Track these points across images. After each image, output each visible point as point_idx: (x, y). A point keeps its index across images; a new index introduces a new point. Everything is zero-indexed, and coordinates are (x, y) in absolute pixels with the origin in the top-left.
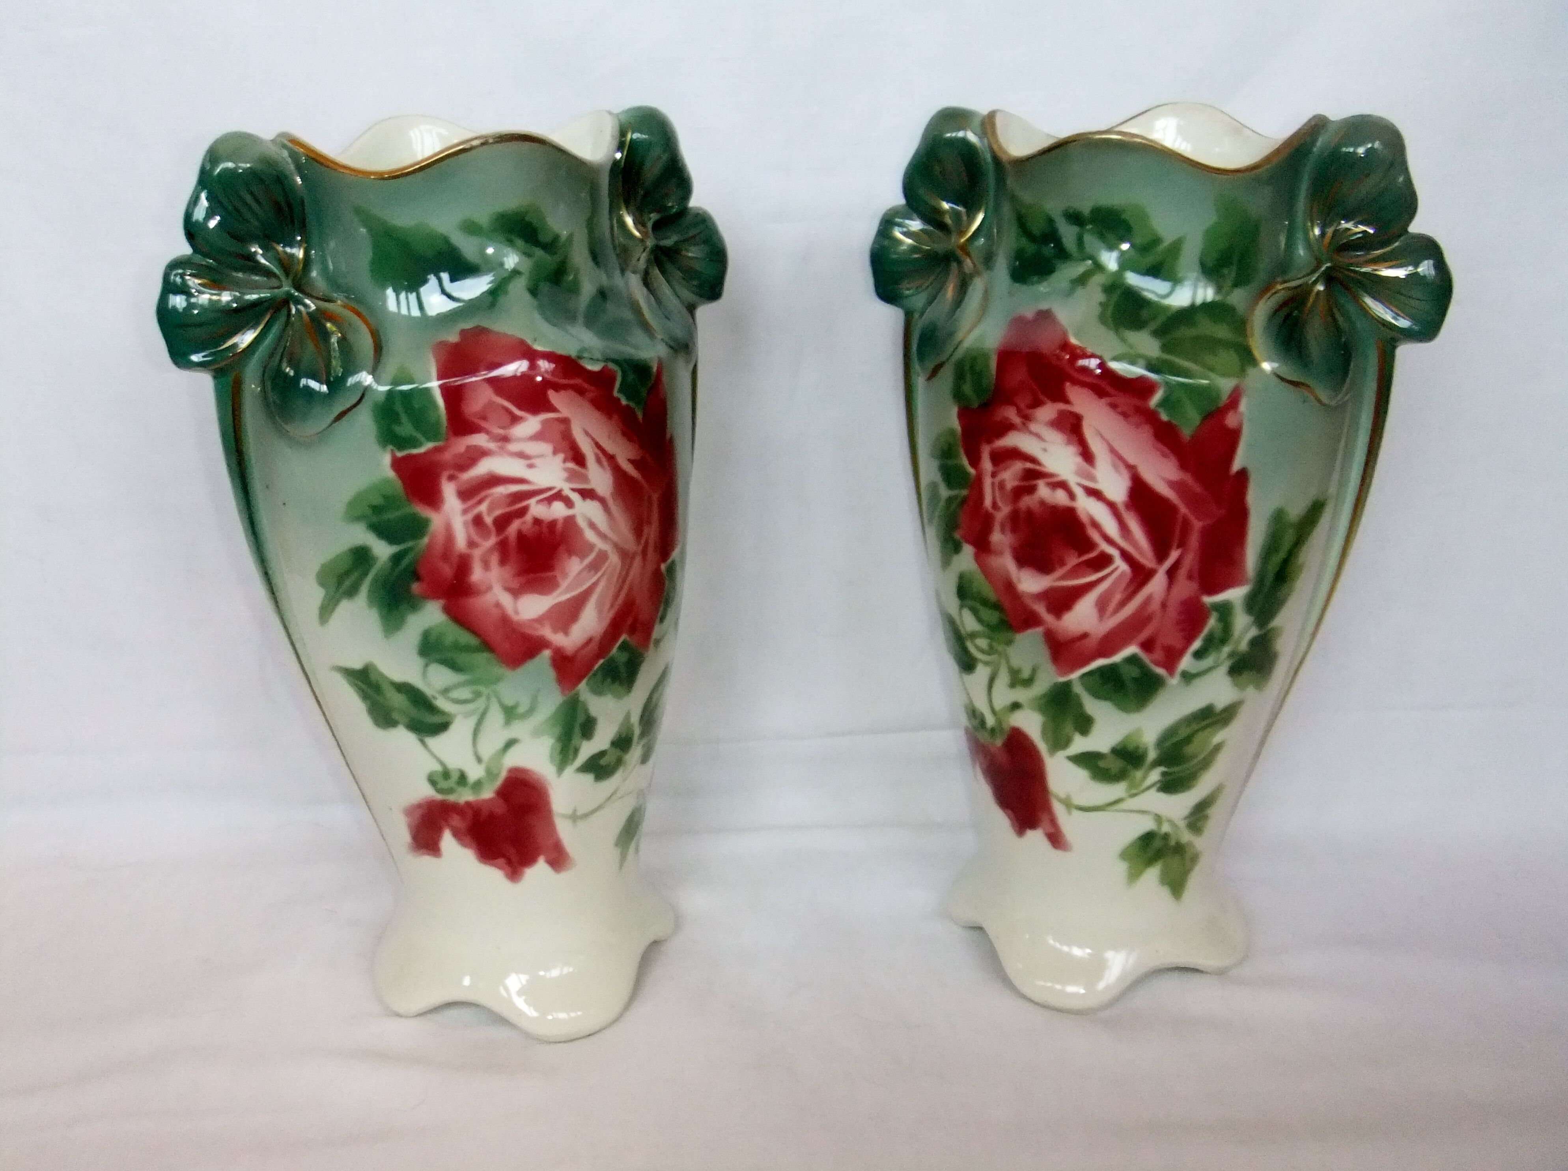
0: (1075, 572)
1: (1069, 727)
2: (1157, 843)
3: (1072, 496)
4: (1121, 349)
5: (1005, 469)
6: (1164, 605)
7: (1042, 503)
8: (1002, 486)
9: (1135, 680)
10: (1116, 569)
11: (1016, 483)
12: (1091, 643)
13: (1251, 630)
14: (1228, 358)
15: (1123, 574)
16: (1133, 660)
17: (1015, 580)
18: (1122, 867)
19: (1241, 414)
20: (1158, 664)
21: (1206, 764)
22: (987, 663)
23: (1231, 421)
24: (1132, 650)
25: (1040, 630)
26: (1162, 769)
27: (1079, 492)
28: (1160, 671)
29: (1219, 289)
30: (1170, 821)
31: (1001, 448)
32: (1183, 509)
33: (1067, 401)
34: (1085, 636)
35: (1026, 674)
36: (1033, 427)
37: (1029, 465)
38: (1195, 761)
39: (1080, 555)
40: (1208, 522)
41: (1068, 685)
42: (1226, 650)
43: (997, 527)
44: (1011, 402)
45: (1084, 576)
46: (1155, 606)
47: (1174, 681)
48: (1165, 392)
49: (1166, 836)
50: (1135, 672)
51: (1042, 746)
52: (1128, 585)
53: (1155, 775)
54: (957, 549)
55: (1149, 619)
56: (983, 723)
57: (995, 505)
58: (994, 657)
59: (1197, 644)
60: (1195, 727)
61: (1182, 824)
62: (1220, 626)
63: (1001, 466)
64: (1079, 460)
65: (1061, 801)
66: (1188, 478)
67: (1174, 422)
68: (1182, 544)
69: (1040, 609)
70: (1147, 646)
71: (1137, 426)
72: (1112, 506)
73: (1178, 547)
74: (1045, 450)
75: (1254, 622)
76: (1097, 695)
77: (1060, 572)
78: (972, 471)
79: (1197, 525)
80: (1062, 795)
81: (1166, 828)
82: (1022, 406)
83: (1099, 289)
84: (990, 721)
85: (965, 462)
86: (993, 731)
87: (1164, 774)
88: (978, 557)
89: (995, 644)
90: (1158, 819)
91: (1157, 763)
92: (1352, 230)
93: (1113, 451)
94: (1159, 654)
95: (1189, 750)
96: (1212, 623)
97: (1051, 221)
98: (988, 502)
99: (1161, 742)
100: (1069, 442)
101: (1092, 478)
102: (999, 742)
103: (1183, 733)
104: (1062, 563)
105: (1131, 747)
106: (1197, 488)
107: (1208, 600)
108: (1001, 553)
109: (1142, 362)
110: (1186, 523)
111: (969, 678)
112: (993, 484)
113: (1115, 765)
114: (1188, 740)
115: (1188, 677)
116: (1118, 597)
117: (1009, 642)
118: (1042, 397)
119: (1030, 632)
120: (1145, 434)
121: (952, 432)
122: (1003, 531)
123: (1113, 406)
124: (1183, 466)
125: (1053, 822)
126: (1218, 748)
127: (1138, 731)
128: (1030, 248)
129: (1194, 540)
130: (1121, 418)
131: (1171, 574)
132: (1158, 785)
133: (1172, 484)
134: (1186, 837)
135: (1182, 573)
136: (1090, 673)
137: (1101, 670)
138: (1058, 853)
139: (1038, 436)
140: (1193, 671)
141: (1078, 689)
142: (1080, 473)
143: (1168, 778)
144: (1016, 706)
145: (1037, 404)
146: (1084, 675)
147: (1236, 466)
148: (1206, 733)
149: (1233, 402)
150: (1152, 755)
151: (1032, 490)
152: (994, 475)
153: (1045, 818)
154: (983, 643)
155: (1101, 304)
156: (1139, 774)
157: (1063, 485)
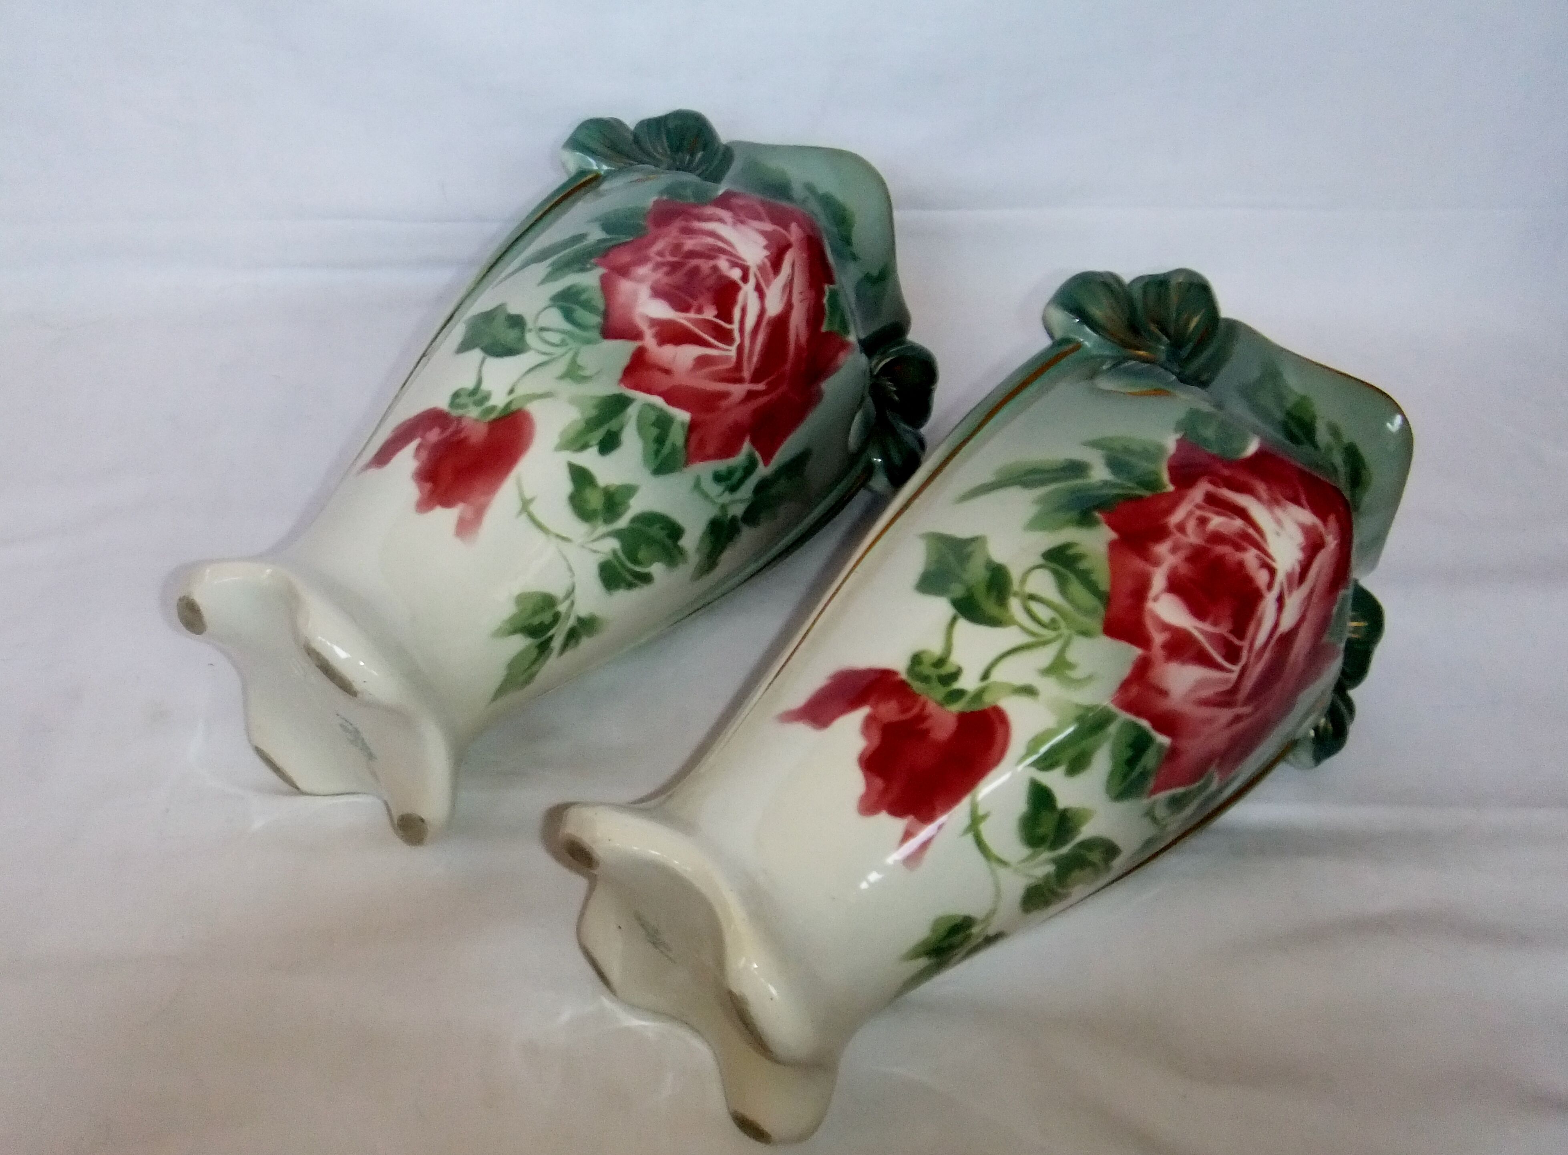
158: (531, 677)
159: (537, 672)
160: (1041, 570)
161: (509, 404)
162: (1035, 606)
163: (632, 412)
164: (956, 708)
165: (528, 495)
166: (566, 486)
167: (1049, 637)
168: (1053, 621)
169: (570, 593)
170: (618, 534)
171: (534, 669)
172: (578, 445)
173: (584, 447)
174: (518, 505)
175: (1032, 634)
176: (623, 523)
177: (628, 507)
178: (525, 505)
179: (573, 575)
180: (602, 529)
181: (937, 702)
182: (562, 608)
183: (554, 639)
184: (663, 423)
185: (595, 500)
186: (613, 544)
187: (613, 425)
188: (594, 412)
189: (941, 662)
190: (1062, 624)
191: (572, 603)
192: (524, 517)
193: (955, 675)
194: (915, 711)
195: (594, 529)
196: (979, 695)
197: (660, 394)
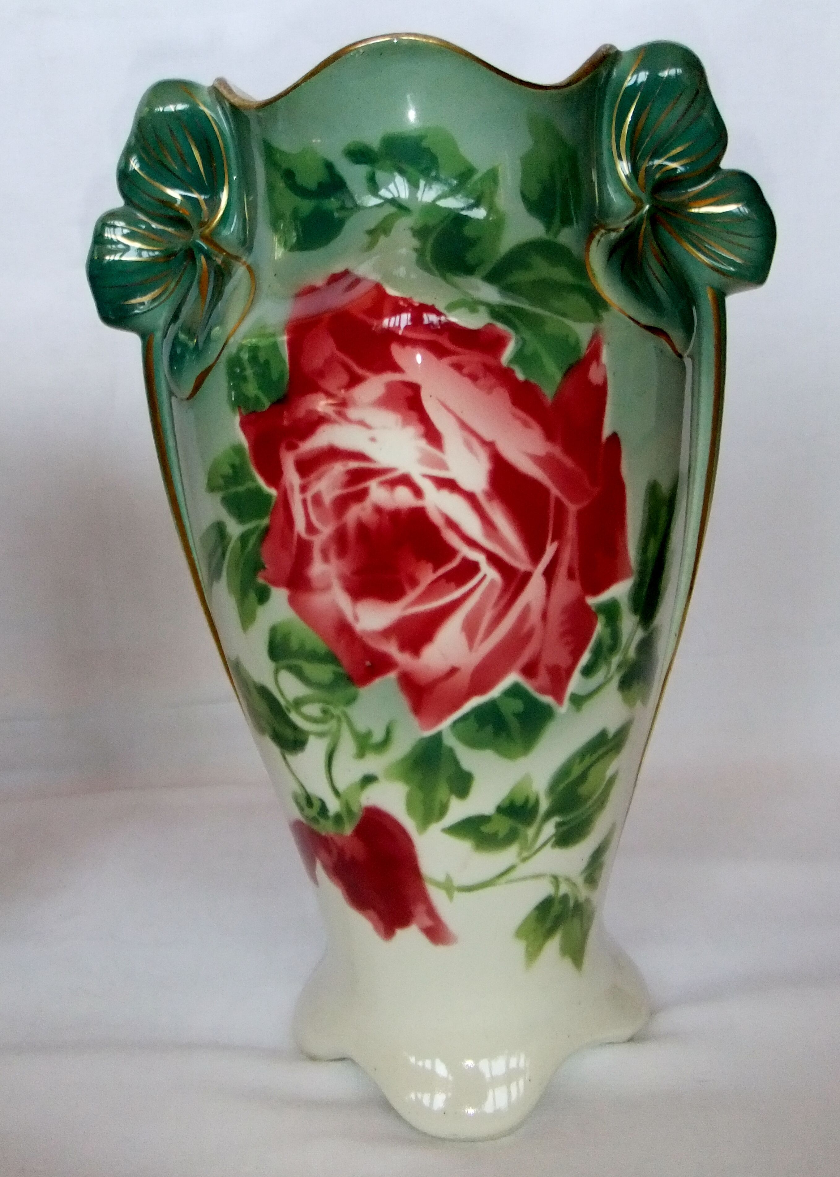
0: (432, 590)
1: (442, 791)
2: (556, 909)
3: (418, 492)
4: (454, 296)
5: (319, 478)
6: (544, 616)
7: (378, 510)
8: (317, 500)
9: (517, 715)
10: (485, 576)
11: (338, 492)
12: (463, 679)
13: (638, 631)
14: (578, 301)
15: (493, 582)
16: (515, 691)
17: (350, 617)
18: (519, 947)
19: (604, 366)
20: (542, 690)
21: (602, 802)
22: (321, 735)
23: (594, 375)
24: (513, 678)
25: (392, 676)
26: (556, 819)
27: (427, 486)
28: (547, 699)
29: (548, 228)
30: (568, 880)
31: (311, 451)
32: (555, 491)
33: (396, 368)
34: (453, 671)
35: (378, 736)
36: (353, 413)
37: (354, 465)
38: (590, 802)
39: (436, 569)
40: (585, 503)
41: (438, 738)
42: (615, 660)
43: (317, 555)
44: (315, 389)
45: (441, 595)
46: (535, 617)
47: (563, 709)
48: (517, 343)
49: (565, 897)
50: (517, 706)
51: (409, 824)
52: (500, 597)
53: (549, 829)
54: (263, 596)
55: (529, 635)
56: (323, 809)
57: (311, 528)
58: (332, 724)
59: (585, 658)
60: (588, 761)
61: (579, 881)
62: (608, 631)
63: (312, 476)
64: (423, 443)
65: (438, 884)
66: (556, 451)
67: (533, 381)
68: (558, 536)
69: (391, 649)
70: (529, 671)
71: (490, 390)
72: (471, 497)
73: (553, 541)
74: (373, 440)
75: (640, 622)
76: (474, 743)
77: (412, 595)
78: (273, 492)
79: (573, 508)
80: (441, 877)
81: (564, 889)
82: (332, 389)
83: (409, 234)
84: (334, 806)
85: (261, 482)
86: (338, 818)
87: (559, 825)
88: (293, 602)
89: (331, 708)
90: (556, 880)
91: (549, 815)
92: (665, 166)
93: (464, 426)
94: (543, 678)
95: (583, 790)
96: (600, 628)
97: (329, 166)
98: (300, 526)
99: (552, 788)
100: (406, 422)
101: (443, 465)
102: (348, 830)
103: (577, 771)
104: (414, 583)
105: (519, 802)
106: (568, 462)
107: (592, 601)
108: (327, 588)
109: (482, 309)
110: (560, 506)
111: (297, 760)
112: (304, 502)
113: (502, 826)
114: (583, 777)
115: (578, 701)
116: (488, 616)
117: (351, 700)
118: (360, 371)
119: (378, 682)
120: (501, 396)
121: (238, 450)
122: (326, 558)
123: (458, 367)
124: (550, 436)
125: (431, 912)
126: (612, 781)
127: (527, 779)
128: (306, 206)
129: (571, 531)
130: (467, 381)
131: (549, 574)
132: (553, 840)
133: (537, 460)
134: (583, 892)
135: (562, 571)
136: (464, 718)
137: (479, 713)
138: (441, 949)
139: (362, 423)
140: (582, 692)
141: (450, 741)
142: (426, 460)
143: (565, 828)
144: (368, 780)
145: (355, 380)
146: (455, 723)
147: (606, 432)
148: (598, 766)
149: (594, 353)
150: (544, 805)
151: (362, 495)
152: (304, 489)
153: (420, 910)
154: (313, 710)
155: (416, 250)
156: (531, 832)
157: (406, 480)
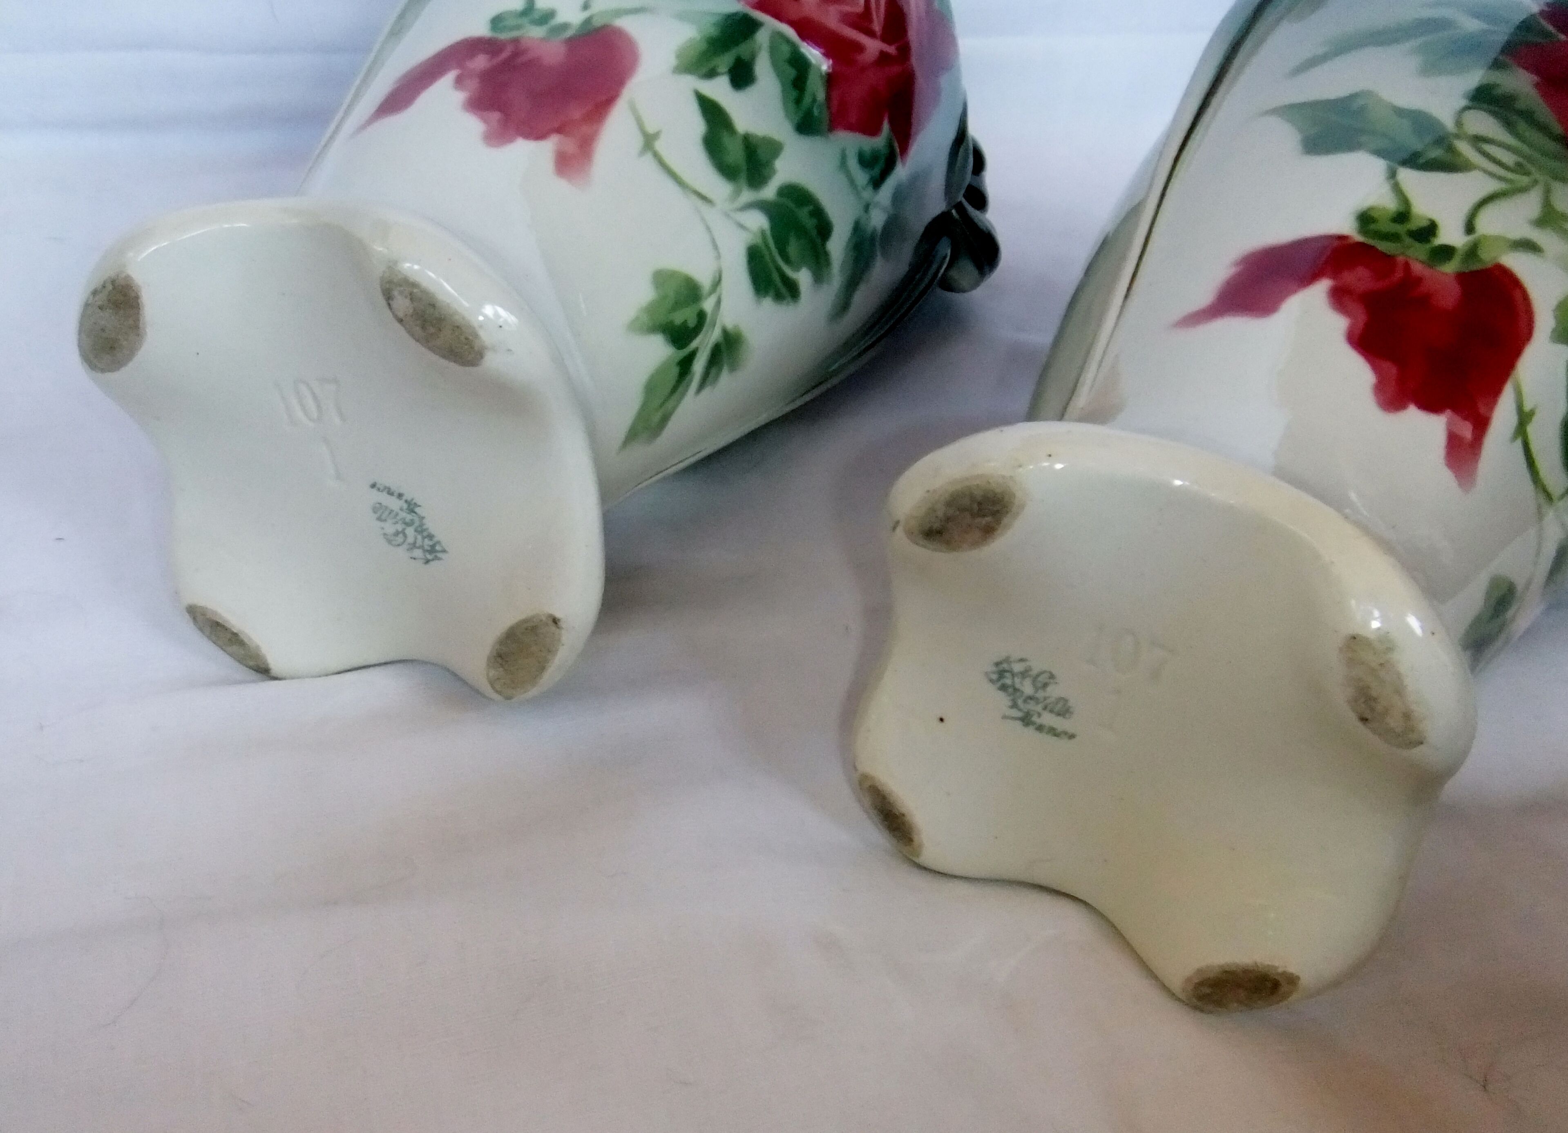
158: (665, 420)
159: (674, 408)
160: (1472, 111)
161: (588, 21)
162: (1487, 148)
163: (762, 37)
164: (1450, 268)
165: (651, 129)
166: (697, 126)
167: (1524, 185)
168: (1519, 165)
169: (717, 282)
170: (763, 206)
171: (670, 405)
172: (704, 70)
173: (711, 74)
174: (638, 141)
175: (1500, 178)
176: (769, 192)
177: (774, 172)
178: (649, 141)
179: (718, 257)
180: (748, 195)
181: (1422, 262)
182: (708, 305)
183: (698, 355)
184: (800, 64)
185: (735, 153)
186: (758, 221)
187: (743, 50)
188: (713, 31)
189: (1403, 216)
190: (1529, 166)
191: (719, 302)
192: (649, 156)
193: (1431, 229)
194: (1399, 274)
195: (737, 193)
196: (1472, 251)
197: (792, 24)
